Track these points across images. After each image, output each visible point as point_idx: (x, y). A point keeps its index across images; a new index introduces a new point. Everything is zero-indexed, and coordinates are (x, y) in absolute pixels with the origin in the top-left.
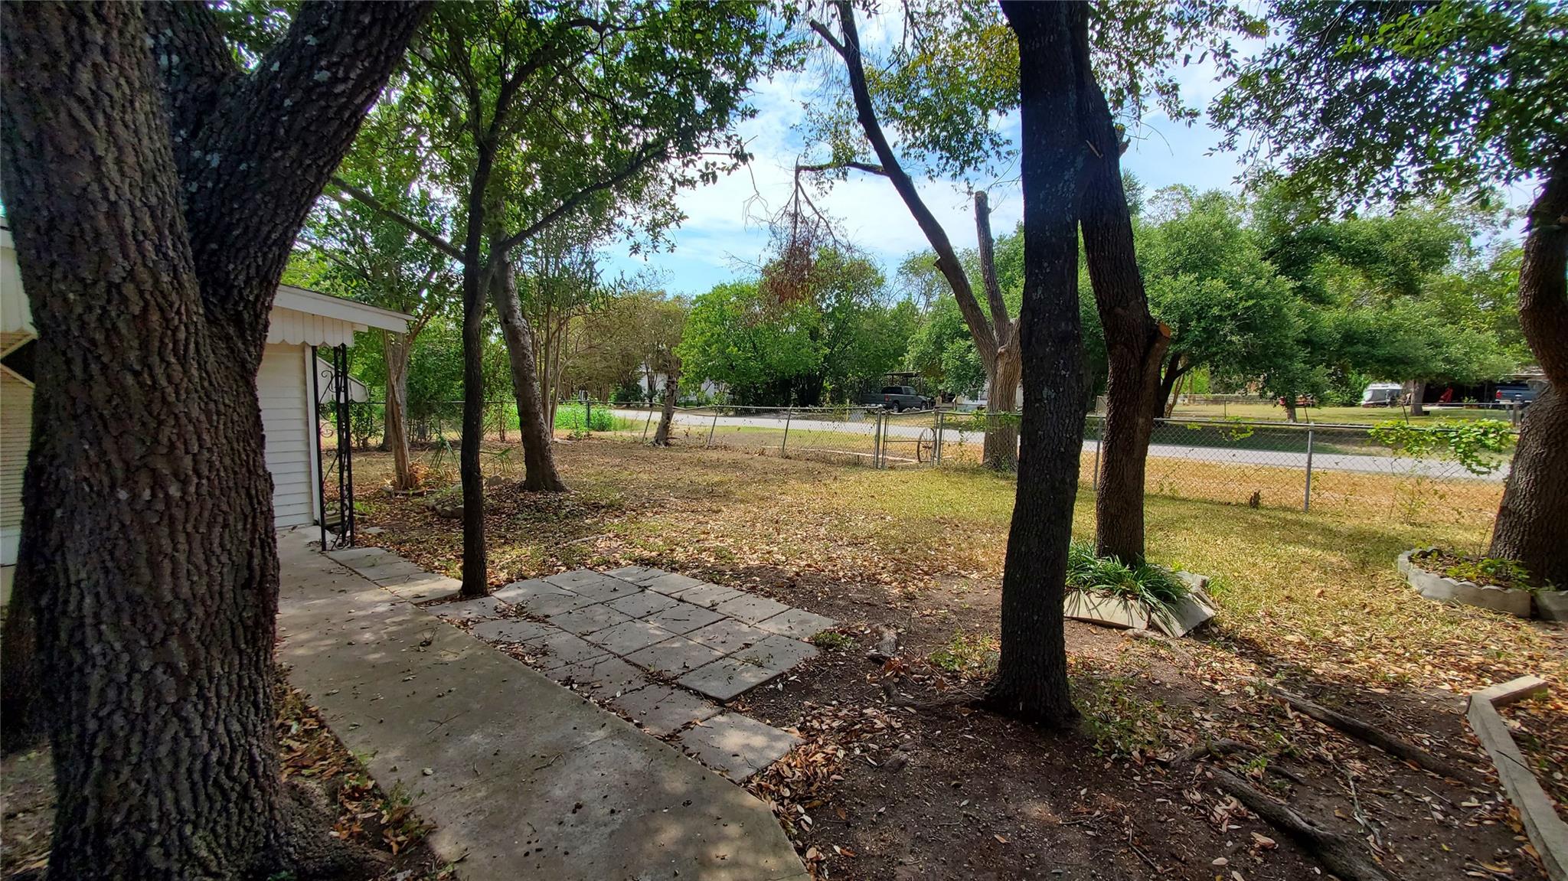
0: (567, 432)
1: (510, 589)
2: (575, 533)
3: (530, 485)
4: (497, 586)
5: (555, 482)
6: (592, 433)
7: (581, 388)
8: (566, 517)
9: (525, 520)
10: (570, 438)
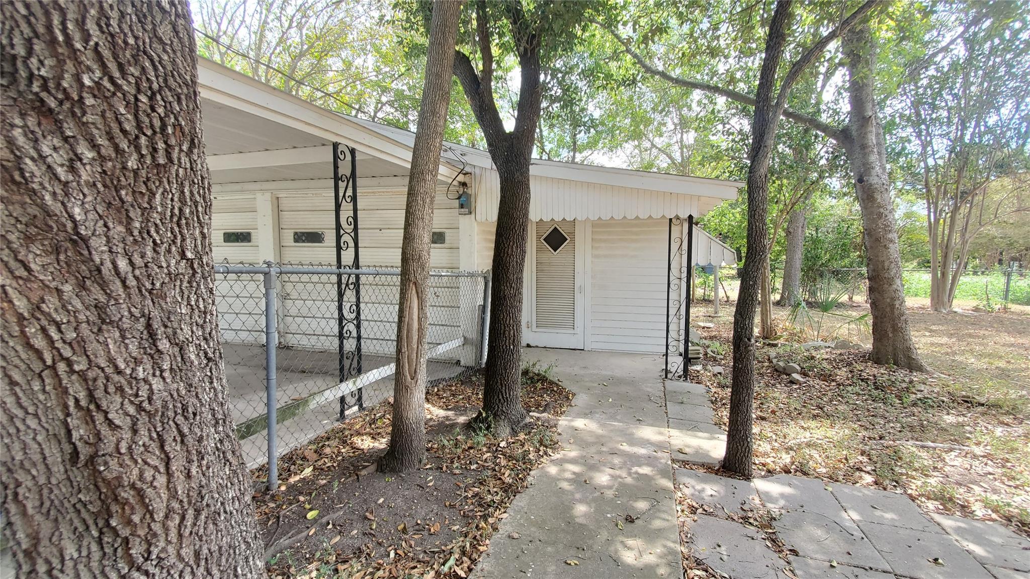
0: (974, 303)
1: (779, 481)
2: (919, 431)
3: (876, 358)
4: (769, 471)
5: (909, 358)
6: (1010, 305)
7: (1014, 259)
8: (914, 404)
9: (858, 394)
10: (976, 309)
